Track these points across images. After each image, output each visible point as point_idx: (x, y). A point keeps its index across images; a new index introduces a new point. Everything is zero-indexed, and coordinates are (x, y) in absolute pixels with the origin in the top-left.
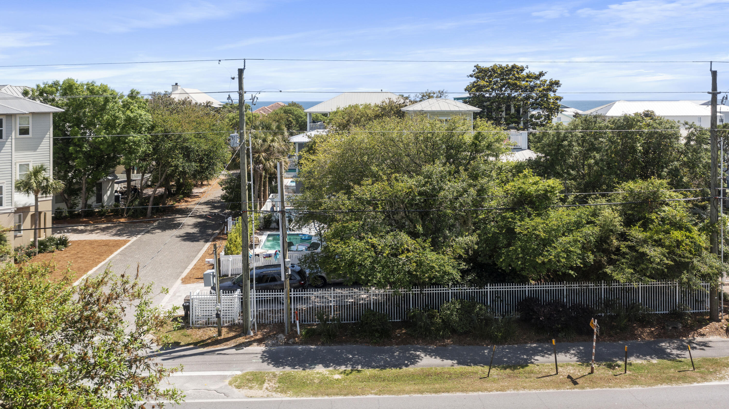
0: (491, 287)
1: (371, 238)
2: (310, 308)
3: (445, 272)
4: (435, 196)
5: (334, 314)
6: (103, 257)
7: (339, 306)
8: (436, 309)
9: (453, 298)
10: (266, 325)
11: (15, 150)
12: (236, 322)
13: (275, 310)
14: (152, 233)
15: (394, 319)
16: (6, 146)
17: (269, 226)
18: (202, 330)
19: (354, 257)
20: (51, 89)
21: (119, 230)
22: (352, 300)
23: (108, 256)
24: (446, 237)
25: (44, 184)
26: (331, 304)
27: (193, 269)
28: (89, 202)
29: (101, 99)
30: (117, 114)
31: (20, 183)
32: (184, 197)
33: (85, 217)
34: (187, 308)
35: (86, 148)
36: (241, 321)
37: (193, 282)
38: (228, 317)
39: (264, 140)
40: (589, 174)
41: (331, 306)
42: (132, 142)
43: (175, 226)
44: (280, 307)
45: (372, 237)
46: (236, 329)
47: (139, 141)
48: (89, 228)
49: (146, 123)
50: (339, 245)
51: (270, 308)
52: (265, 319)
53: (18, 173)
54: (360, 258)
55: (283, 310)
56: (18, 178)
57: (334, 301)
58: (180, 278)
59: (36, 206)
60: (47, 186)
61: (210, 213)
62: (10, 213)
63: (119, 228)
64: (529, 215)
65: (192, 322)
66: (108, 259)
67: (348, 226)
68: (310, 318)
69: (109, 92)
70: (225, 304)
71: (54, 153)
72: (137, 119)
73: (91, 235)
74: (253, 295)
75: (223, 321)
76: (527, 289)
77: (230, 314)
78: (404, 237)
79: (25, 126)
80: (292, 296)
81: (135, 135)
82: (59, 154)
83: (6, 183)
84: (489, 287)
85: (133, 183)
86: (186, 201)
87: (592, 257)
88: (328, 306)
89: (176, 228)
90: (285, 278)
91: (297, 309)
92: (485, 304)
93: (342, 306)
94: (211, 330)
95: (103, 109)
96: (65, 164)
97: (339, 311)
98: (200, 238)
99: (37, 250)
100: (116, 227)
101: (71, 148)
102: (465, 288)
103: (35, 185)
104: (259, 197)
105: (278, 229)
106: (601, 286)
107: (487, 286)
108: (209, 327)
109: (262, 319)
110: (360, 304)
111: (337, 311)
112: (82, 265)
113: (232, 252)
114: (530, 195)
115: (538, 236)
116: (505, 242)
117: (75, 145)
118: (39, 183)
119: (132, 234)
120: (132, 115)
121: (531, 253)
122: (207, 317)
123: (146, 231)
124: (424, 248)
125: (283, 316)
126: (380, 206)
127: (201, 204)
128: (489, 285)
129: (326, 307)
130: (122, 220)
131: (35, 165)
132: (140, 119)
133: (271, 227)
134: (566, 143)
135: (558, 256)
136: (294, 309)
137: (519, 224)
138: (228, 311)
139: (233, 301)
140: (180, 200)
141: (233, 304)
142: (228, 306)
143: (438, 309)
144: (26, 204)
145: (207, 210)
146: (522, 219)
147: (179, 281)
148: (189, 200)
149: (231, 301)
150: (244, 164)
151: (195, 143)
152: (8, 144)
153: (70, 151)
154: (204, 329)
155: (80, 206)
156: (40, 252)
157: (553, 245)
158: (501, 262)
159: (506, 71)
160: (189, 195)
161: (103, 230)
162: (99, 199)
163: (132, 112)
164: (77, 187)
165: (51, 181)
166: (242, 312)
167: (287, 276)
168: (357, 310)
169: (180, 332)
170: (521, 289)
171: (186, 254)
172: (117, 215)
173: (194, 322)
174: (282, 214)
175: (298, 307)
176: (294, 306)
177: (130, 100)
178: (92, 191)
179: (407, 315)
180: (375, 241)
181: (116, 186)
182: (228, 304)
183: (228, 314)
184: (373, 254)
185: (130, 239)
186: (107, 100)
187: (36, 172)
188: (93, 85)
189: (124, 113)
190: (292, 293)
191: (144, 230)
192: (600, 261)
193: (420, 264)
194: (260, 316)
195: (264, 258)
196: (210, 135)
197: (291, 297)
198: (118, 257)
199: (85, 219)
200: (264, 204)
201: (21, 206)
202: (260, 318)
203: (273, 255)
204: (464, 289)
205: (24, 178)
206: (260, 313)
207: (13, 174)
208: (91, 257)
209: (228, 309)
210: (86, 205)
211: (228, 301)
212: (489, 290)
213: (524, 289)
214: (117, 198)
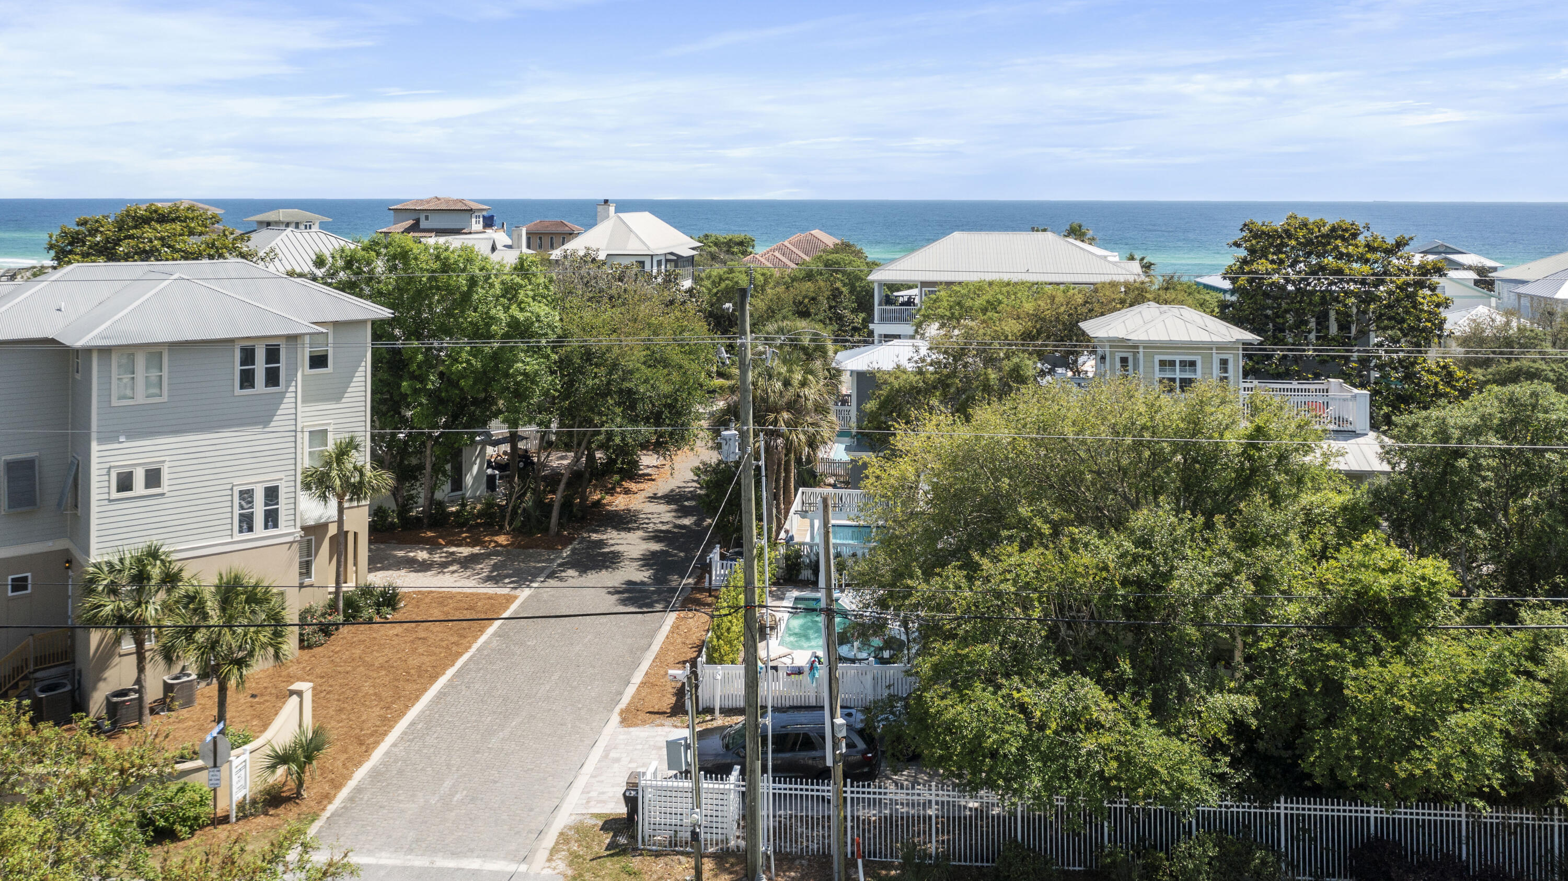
0: (1289, 805)
1: (1019, 691)
2: (886, 818)
3: (1181, 786)
4: (1159, 588)
5: (937, 841)
6: (464, 641)
7: (948, 818)
8: (1161, 850)
9: (1201, 830)
10: (794, 859)
11: (303, 402)
12: (732, 843)
13: (812, 818)
14: (561, 579)
15: (1068, 865)
16: (285, 400)
17: (797, 576)
18: (662, 861)
19: (980, 736)
20: (367, 255)
21: (495, 567)
22: (976, 805)
23: (476, 638)
24: (1183, 691)
25: (355, 479)
26: (929, 812)
27: (643, 684)
28: (439, 495)
29: (463, 281)
30: (493, 312)
31: (311, 476)
32: (622, 479)
33: (431, 527)
34: (632, 802)
35: (433, 383)
36: (742, 843)
37: (644, 723)
38: (714, 831)
39: (787, 383)
40: (1521, 529)
41: (930, 817)
42: (521, 374)
43: (604, 561)
44: (824, 811)
45: (1020, 686)
46: (732, 865)
47: (536, 373)
48: (437, 558)
49: (550, 332)
50: (948, 702)
51: (802, 811)
52: (791, 841)
53: (307, 450)
54: (995, 737)
55: (829, 817)
56: (307, 463)
57: (937, 803)
58: (617, 710)
59: (340, 522)
60: (361, 482)
61: (676, 526)
62: (292, 543)
63: (495, 560)
64: (1377, 651)
65: (643, 838)
66: (475, 647)
67: (966, 656)
68: (886, 846)
69: (478, 264)
70: (710, 801)
71: (373, 392)
72: (532, 323)
73: (440, 576)
74: (766, 786)
75: (706, 840)
76: (1372, 815)
77: (720, 825)
78: (1091, 691)
79: (319, 350)
80: (849, 795)
81: (528, 359)
82: (382, 394)
83: (285, 479)
84: (1282, 805)
85: (521, 445)
86: (627, 492)
87: (1530, 764)
88: (924, 817)
89: (607, 568)
90: (835, 762)
91: (858, 818)
92: (1273, 848)
93: (954, 818)
94: (680, 863)
95: (466, 297)
96: (393, 416)
97: (948, 832)
98: (655, 597)
99: (341, 618)
100: (488, 556)
101: (404, 384)
102: (1229, 803)
103: (338, 482)
104: (776, 497)
105: (814, 584)
106: (1552, 820)
107: (1279, 802)
108: (678, 853)
109: (785, 842)
110: (993, 817)
111: (943, 833)
112: (426, 659)
113: (721, 656)
114: (1378, 599)
115: (1398, 709)
116: (1322, 716)
117: (413, 377)
118: (345, 480)
119: (523, 578)
120: (521, 316)
121: (1382, 747)
122: (673, 828)
123: (547, 572)
124: (1135, 723)
125: (829, 836)
126: (1036, 604)
127: (654, 498)
128: (1282, 799)
129: (919, 817)
130: (502, 539)
131: (338, 436)
132: (536, 325)
133: (801, 577)
134: (1463, 463)
135: (1445, 763)
136: (853, 817)
137: (1353, 672)
138: (714, 819)
139: (725, 797)
140: (613, 488)
141: (725, 803)
142: (715, 808)
143: (1167, 853)
144: (320, 518)
145: (668, 517)
146: (1359, 663)
147: (615, 718)
148: (633, 486)
149: (720, 796)
150: (750, 500)
151: (646, 381)
152: (289, 399)
153: (403, 390)
154: (667, 859)
155: (421, 501)
156: (346, 622)
157: (1436, 734)
158: (1313, 764)
159: (1316, 237)
160: (631, 473)
161: (467, 563)
162: (458, 484)
163: (522, 310)
164: (414, 461)
165: (368, 472)
166: (744, 817)
167: (838, 758)
168: (988, 832)
169: (618, 862)
170: (1359, 815)
171: (629, 641)
172: (491, 525)
173: (647, 838)
174: (828, 615)
175: (861, 813)
176: (852, 811)
177: (518, 280)
178: (444, 473)
179: (1097, 860)
180: (1027, 695)
181: (490, 450)
182: (715, 802)
183: (714, 825)
184: (1023, 728)
185: (517, 592)
186: (473, 282)
187: (342, 453)
188: (446, 250)
189: (507, 309)
190: (848, 789)
191: (544, 568)
192: (1550, 775)
193: (1126, 761)
194: (781, 831)
195: (788, 675)
196: (675, 356)
197: (845, 798)
198: (495, 643)
199: (430, 534)
200: (786, 519)
201: (312, 523)
202: (780, 838)
203: (807, 670)
204: (1226, 806)
205: (317, 464)
206: (780, 822)
207: (299, 456)
208: (442, 640)
209: (715, 814)
210: (431, 501)
211: (715, 796)
212: (1282, 812)
213: (1365, 815)
214: (491, 480)
